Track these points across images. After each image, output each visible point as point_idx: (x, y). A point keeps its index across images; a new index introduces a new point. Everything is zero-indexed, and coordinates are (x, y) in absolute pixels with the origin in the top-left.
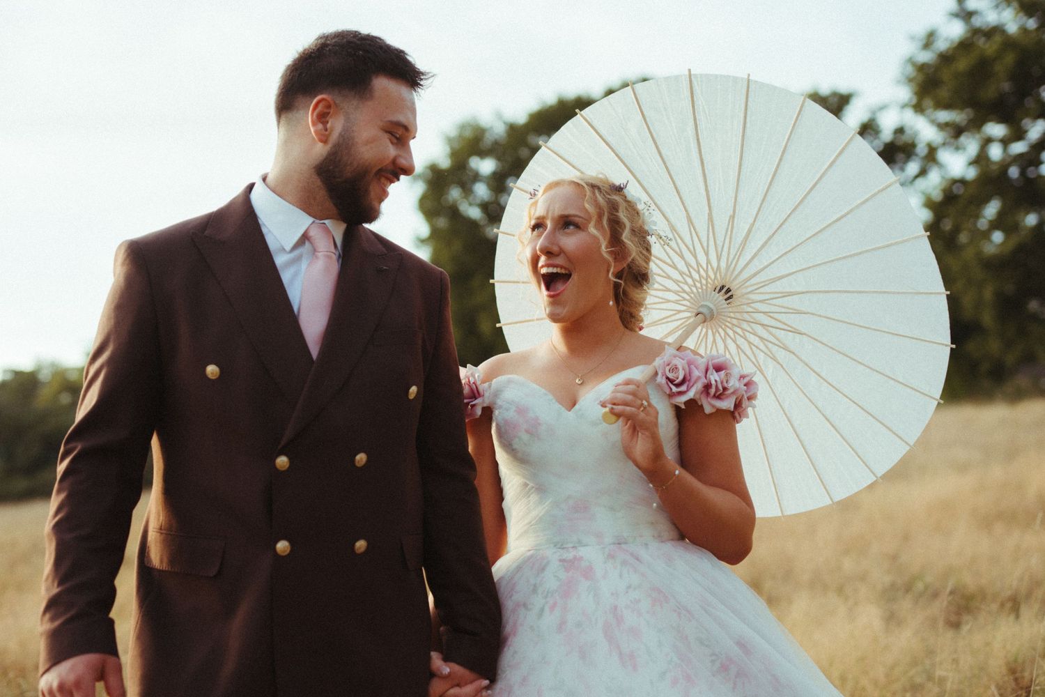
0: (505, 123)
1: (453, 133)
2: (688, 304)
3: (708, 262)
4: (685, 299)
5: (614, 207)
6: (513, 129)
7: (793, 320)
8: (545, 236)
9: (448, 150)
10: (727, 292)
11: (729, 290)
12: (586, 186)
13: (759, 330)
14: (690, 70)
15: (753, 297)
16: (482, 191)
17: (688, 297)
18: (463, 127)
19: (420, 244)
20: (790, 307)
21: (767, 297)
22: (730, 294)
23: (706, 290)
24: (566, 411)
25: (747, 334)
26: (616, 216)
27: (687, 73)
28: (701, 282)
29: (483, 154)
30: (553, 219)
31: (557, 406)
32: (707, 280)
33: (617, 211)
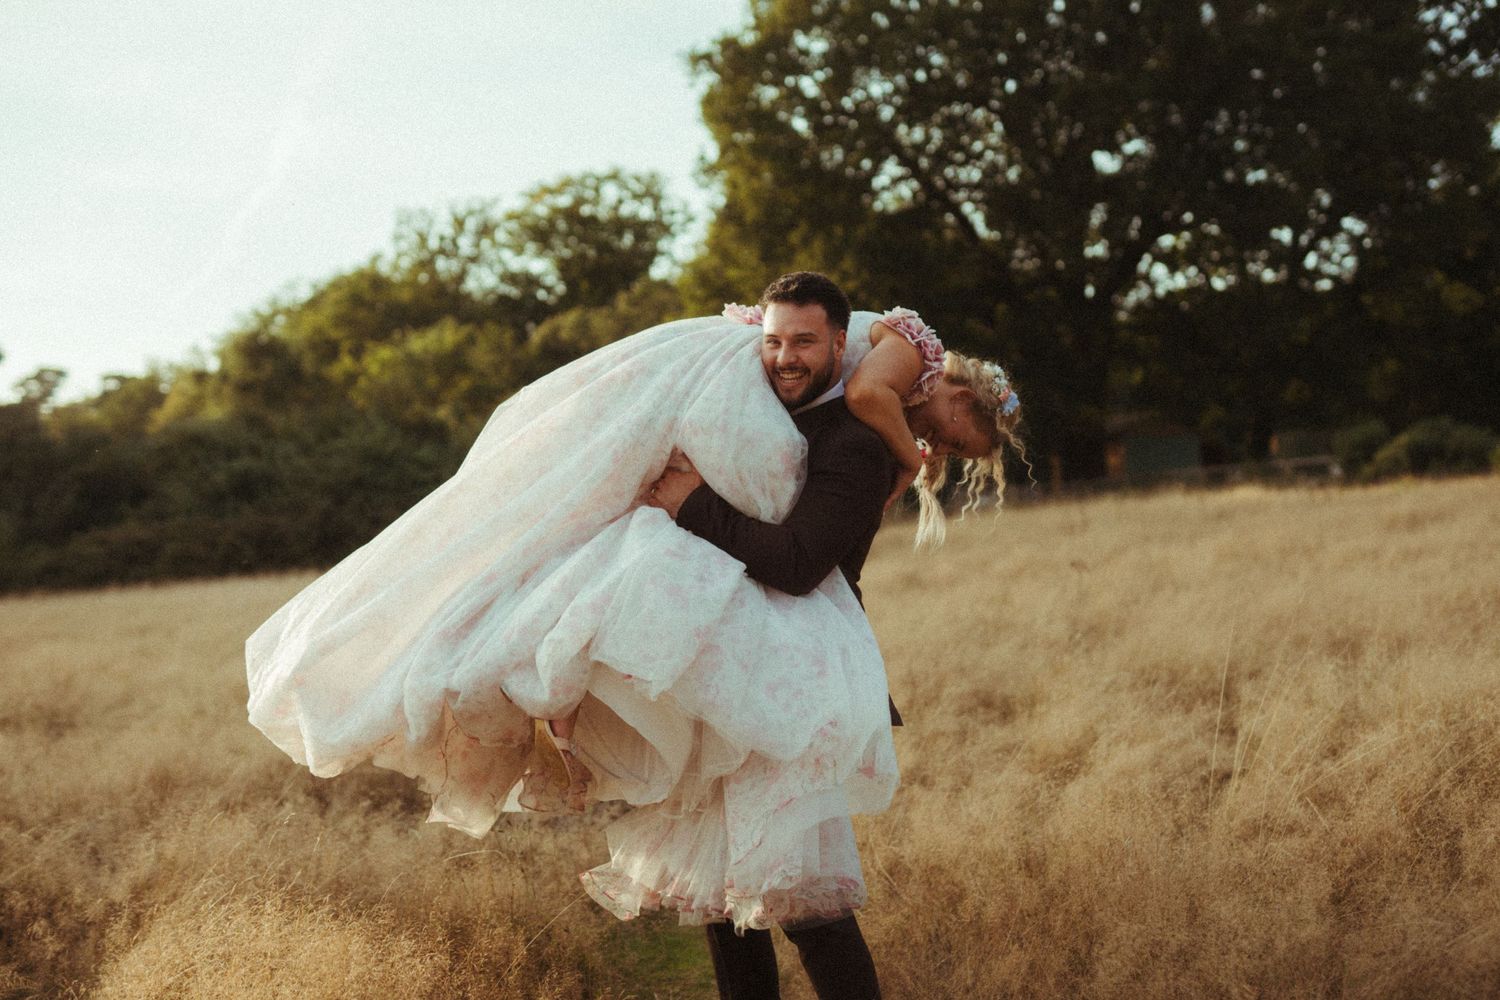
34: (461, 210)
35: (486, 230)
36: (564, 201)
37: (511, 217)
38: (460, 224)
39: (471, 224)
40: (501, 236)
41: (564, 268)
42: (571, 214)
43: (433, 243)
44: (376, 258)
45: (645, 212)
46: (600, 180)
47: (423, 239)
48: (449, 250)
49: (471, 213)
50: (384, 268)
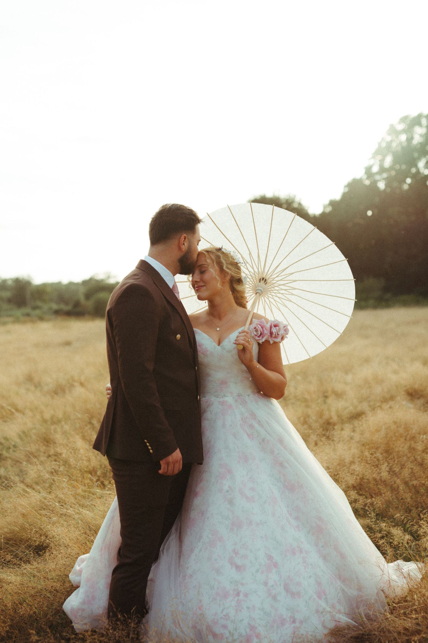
2: (252, 291)
3: (249, 271)
4: (250, 291)
5: (218, 257)
7: (291, 278)
10: (263, 280)
11: (263, 279)
12: (205, 252)
13: (282, 287)
14: (207, 213)
15: (273, 277)
17: (250, 289)
20: (287, 273)
21: (278, 274)
22: (264, 280)
23: (255, 283)
24: (217, 346)
25: (279, 291)
26: (219, 260)
27: (207, 214)
28: (251, 281)
31: (214, 343)
32: (252, 279)
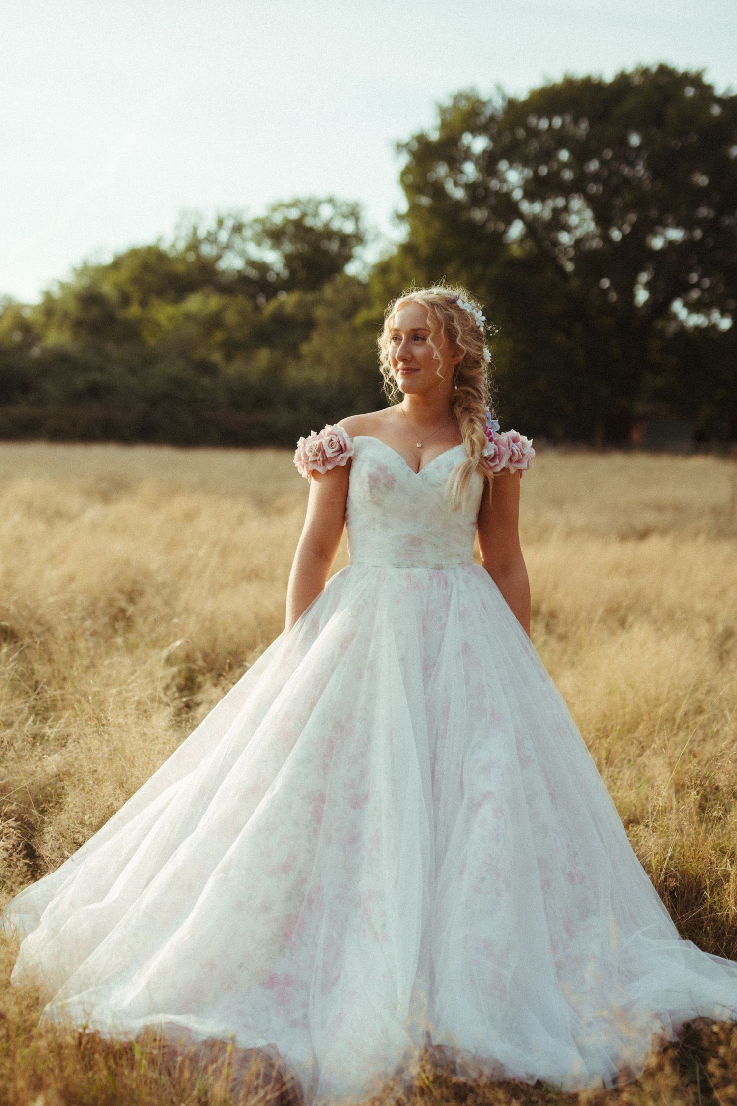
0: (504, 98)
1: (448, 103)
5: (450, 318)
6: (512, 105)
8: (402, 346)
9: (438, 121)
12: (427, 306)
16: (470, 170)
18: (458, 98)
19: (396, 220)
24: (413, 472)
26: (452, 325)
29: (476, 130)
30: (406, 334)
31: (408, 468)
33: (453, 321)
34: (224, 212)
35: (238, 229)
36: (294, 214)
37: (256, 221)
38: (220, 223)
39: (229, 224)
40: (248, 233)
41: (289, 260)
42: (298, 224)
43: (202, 233)
44: (160, 240)
45: (348, 227)
46: (320, 203)
47: (195, 230)
48: (212, 239)
49: (230, 215)
50: (165, 246)
